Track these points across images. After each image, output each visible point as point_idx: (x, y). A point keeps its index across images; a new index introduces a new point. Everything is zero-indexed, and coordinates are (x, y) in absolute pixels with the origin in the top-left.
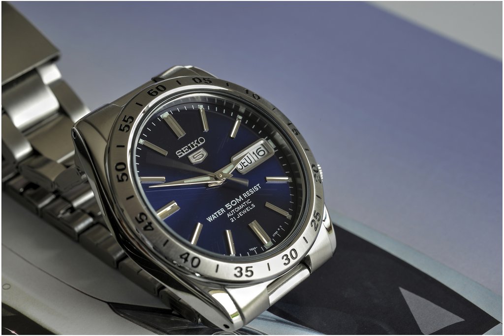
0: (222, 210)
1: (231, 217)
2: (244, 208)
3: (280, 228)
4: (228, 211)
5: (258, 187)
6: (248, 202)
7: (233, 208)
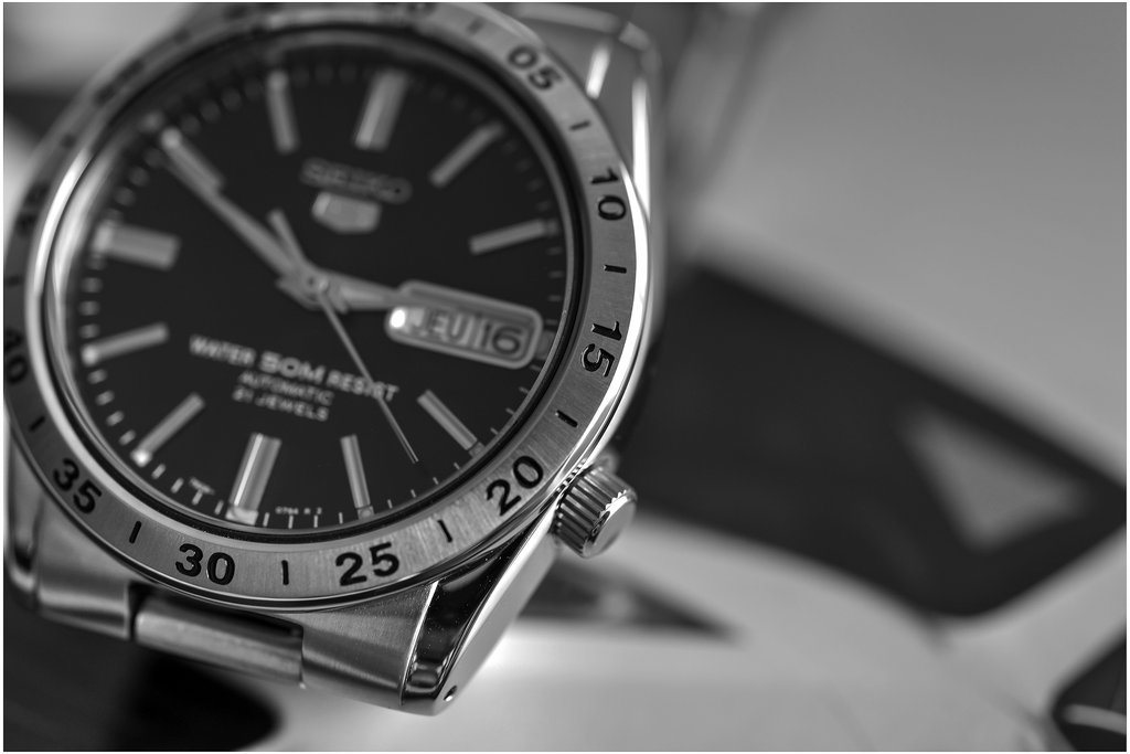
0: (247, 357)
1: (247, 387)
2: (296, 399)
3: (314, 512)
4: (255, 368)
5: (386, 392)
6: (322, 397)
7: (277, 375)
